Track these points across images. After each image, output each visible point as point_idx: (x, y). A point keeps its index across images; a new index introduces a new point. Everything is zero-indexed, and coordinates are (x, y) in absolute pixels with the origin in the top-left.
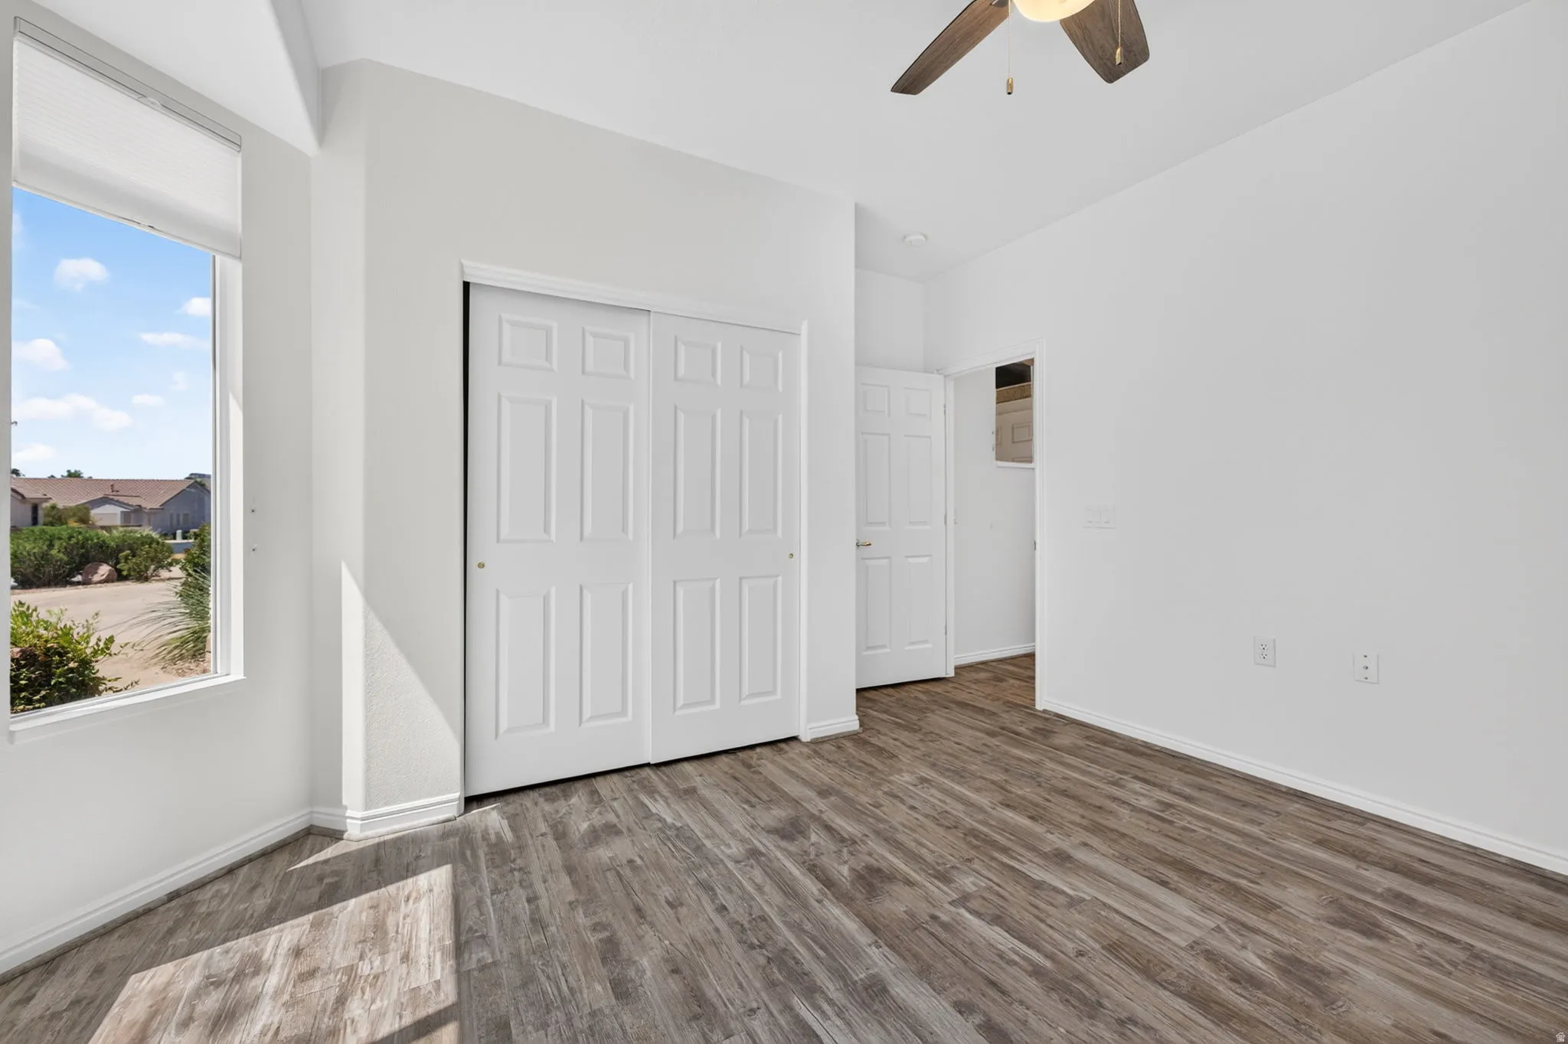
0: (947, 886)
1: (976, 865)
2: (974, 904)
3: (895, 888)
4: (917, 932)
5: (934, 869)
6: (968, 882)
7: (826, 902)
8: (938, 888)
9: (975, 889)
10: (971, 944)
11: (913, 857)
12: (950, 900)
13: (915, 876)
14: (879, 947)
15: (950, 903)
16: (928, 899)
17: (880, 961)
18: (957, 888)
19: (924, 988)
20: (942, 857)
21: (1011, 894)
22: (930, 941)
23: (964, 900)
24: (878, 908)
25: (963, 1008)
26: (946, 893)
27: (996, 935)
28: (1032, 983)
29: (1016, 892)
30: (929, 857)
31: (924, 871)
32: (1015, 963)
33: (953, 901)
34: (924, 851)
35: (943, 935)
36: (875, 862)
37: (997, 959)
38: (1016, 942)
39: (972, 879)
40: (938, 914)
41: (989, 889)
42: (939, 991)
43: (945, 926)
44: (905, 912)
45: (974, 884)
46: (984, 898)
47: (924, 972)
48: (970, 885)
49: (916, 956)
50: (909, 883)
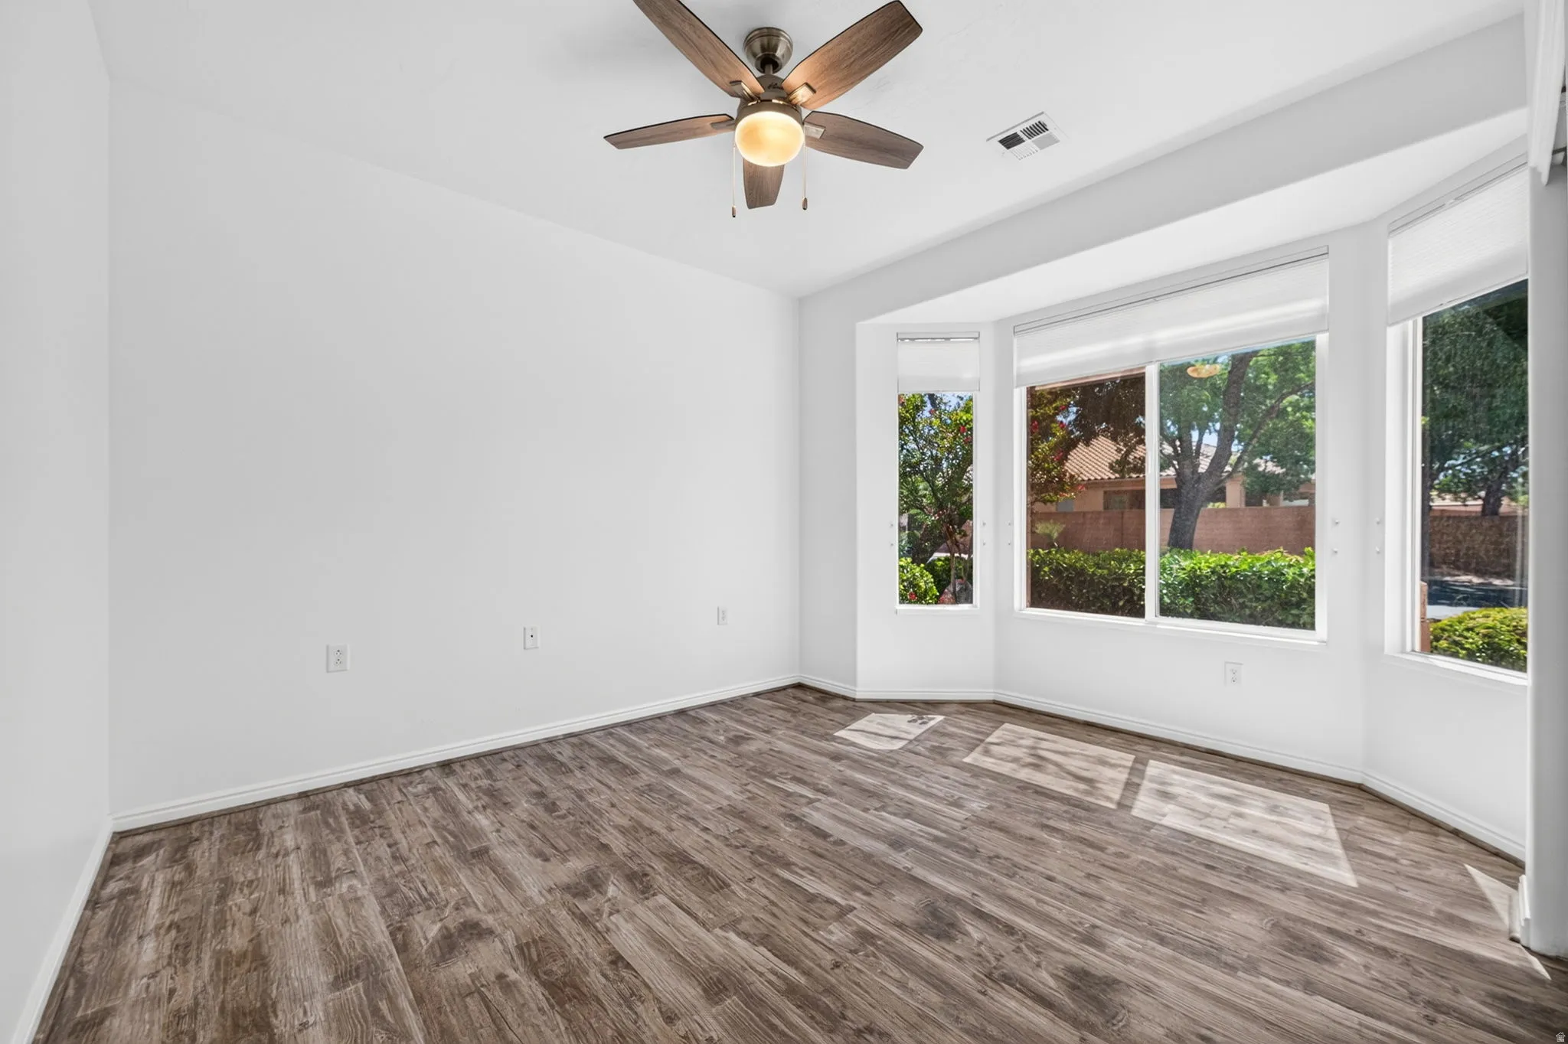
0: (862, 928)
1: (829, 957)
2: (832, 910)
3: (913, 918)
4: (879, 881)
5: (877, 948)
6: (837, 934)
7: (969, 895)
8: (868, 923)
9: (831, 927)
10: (835, 877)
11: (906, 961)
12: (855, 912)
13: (894, 933)
14: (905, 868)
15: (855, 908)
16: (876, 911)
17: (902, 860)
18: (850, 925)
19: (866, 849)
20: (871, 967)
21: (794, 925)
22: (867, 876)
23: (843, 913)
24: (919, 895)
25: (841, 843)
26: (859, 918)
27: (812, 885)
28: (793, 859)
29: (788, 930)
30: (885, 962)
31: (887, 943)
32: (803, 869)
33: (851, 911)
34: (895, 973)
35: (859, 882)
36: (948, 947)
37: (814, 869)
38: (798, 882)
39: (834, 938)
40: (865, 898)
41: (816, 929)
42: (853, 849)
43: (858, 888)
44: (894, 896)
45: (831, 933)
46: (821, 917)
47: (868, 857)
48: (837, 931)
49: (875, 864)
50: (900, 926)
